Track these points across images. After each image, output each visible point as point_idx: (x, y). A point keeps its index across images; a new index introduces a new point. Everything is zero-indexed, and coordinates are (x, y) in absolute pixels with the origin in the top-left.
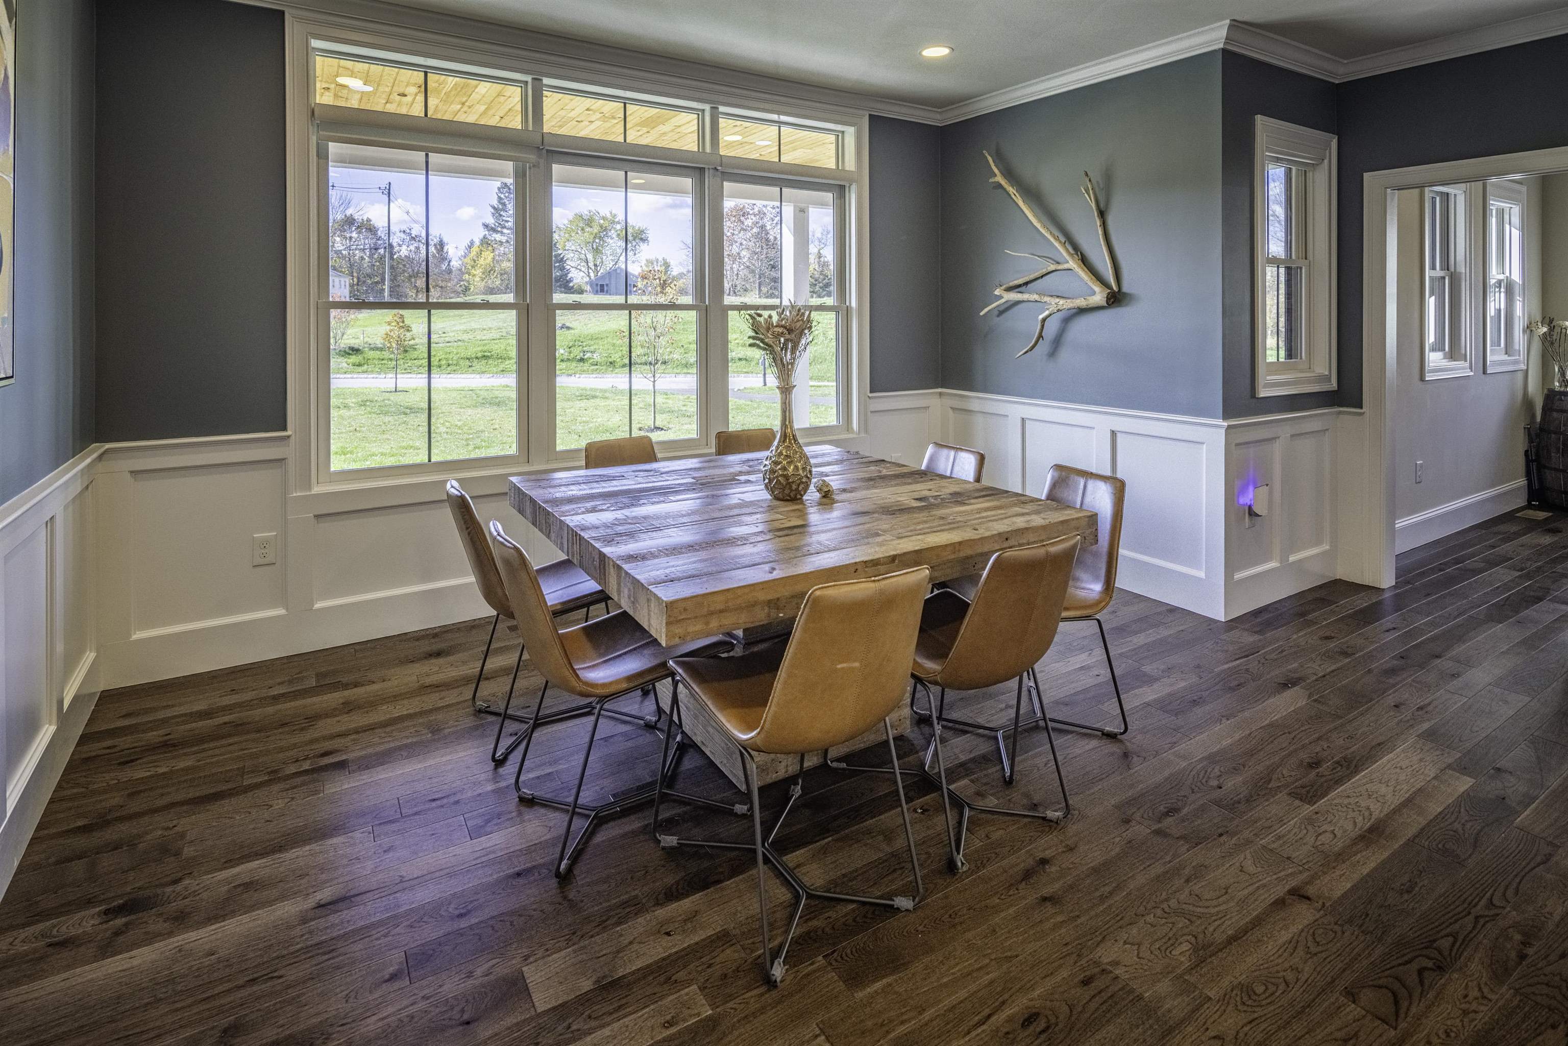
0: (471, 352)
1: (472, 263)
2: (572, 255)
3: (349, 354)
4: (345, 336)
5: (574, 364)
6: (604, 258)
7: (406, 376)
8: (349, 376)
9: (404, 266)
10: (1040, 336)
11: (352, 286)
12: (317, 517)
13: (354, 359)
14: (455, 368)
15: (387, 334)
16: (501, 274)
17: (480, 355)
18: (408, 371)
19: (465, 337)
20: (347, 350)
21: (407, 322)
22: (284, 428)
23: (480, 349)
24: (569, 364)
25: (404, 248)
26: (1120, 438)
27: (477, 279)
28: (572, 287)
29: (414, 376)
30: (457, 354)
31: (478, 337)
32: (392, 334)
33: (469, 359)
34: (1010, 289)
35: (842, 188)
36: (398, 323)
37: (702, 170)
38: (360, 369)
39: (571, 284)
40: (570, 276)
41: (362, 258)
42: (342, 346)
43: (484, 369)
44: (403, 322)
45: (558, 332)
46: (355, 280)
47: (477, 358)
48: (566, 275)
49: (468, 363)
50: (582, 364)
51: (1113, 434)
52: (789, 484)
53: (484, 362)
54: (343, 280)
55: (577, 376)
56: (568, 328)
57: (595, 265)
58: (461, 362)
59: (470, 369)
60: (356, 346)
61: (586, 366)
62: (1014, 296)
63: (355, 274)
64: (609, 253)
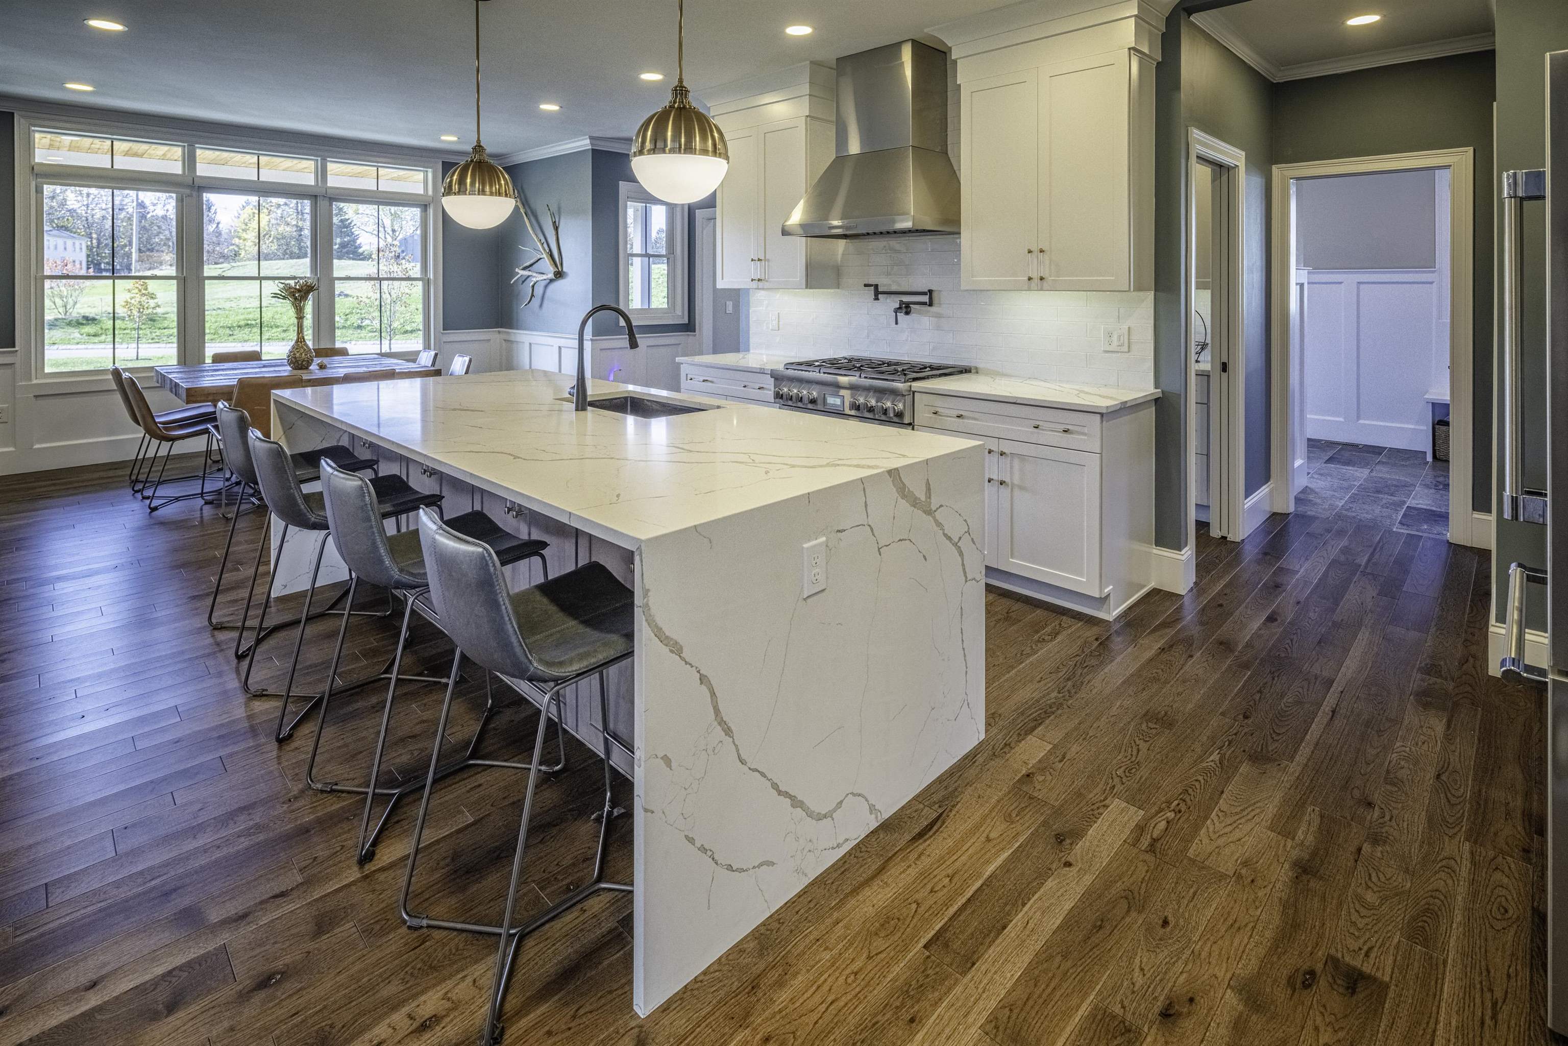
0: (232, 320)
1: (244, 227)
2: (367, 219)
3: (82, 324)
4: (78, 306)
5: (351, 331)
6: (404, 223)
7: (152, 345)
8: (83, 346)
9: (159, 227)
10: (532, 295)
11: (90, 248)
12: (36, 397)
13: (88, 329)
14: (213, 337)
15: (127, 302)
16: (278, 239)
17: (242, 323)
18: (154, 340)
19: (227, 305)
20: (81, 321)
21: (150, 290)
22: (14, 347)
23: (242, 317)
24: (344, 331)
25: (160, 206)
26: (563, 349)
27: (249, 243)
28: (362, 254)
29: (164, 345)
30: (216, 322)
31: (243, 306)
32: (133, 301)
33: (230, 328)
34: (524, 269)
35: (426, 206)
36: (140, 291)
37: (316, 196)
38: (96, 339)
39: (360, 251)
40: (358, 242)
41: (104, 218)
42: (74, 315)
43: (246, 337)
44: (146, 289)
45: (337, 299)
46: (94, 241)
47: (239, 326)
48: (354, 241)
49: (228, 331)
50: (359, 331)
51: (560, 348)
52: (297, 361)
53: (247, 330)
54: (77, 243)
55: (353, 342)
56: (347, 296)
57: (394, 231)
58: (220, 331)
59: (231, 338)
60: (91, 316)
61: (363, 333)
62: (526, 273)
63: (94, 236)
64: (409, 218)
